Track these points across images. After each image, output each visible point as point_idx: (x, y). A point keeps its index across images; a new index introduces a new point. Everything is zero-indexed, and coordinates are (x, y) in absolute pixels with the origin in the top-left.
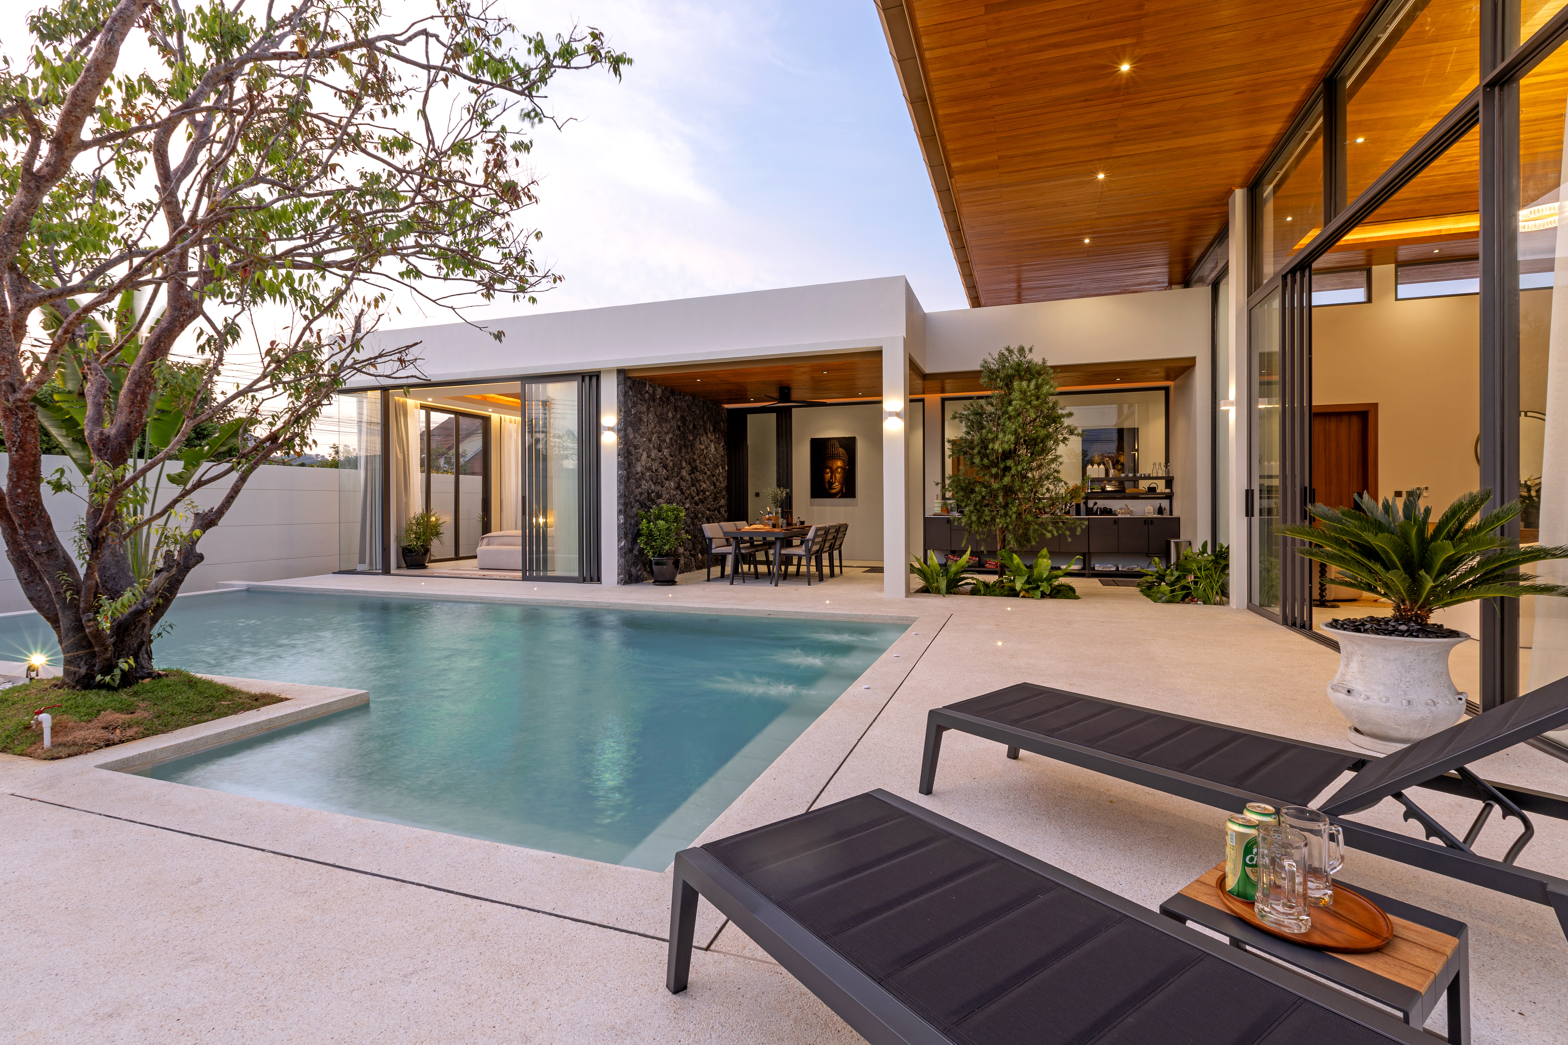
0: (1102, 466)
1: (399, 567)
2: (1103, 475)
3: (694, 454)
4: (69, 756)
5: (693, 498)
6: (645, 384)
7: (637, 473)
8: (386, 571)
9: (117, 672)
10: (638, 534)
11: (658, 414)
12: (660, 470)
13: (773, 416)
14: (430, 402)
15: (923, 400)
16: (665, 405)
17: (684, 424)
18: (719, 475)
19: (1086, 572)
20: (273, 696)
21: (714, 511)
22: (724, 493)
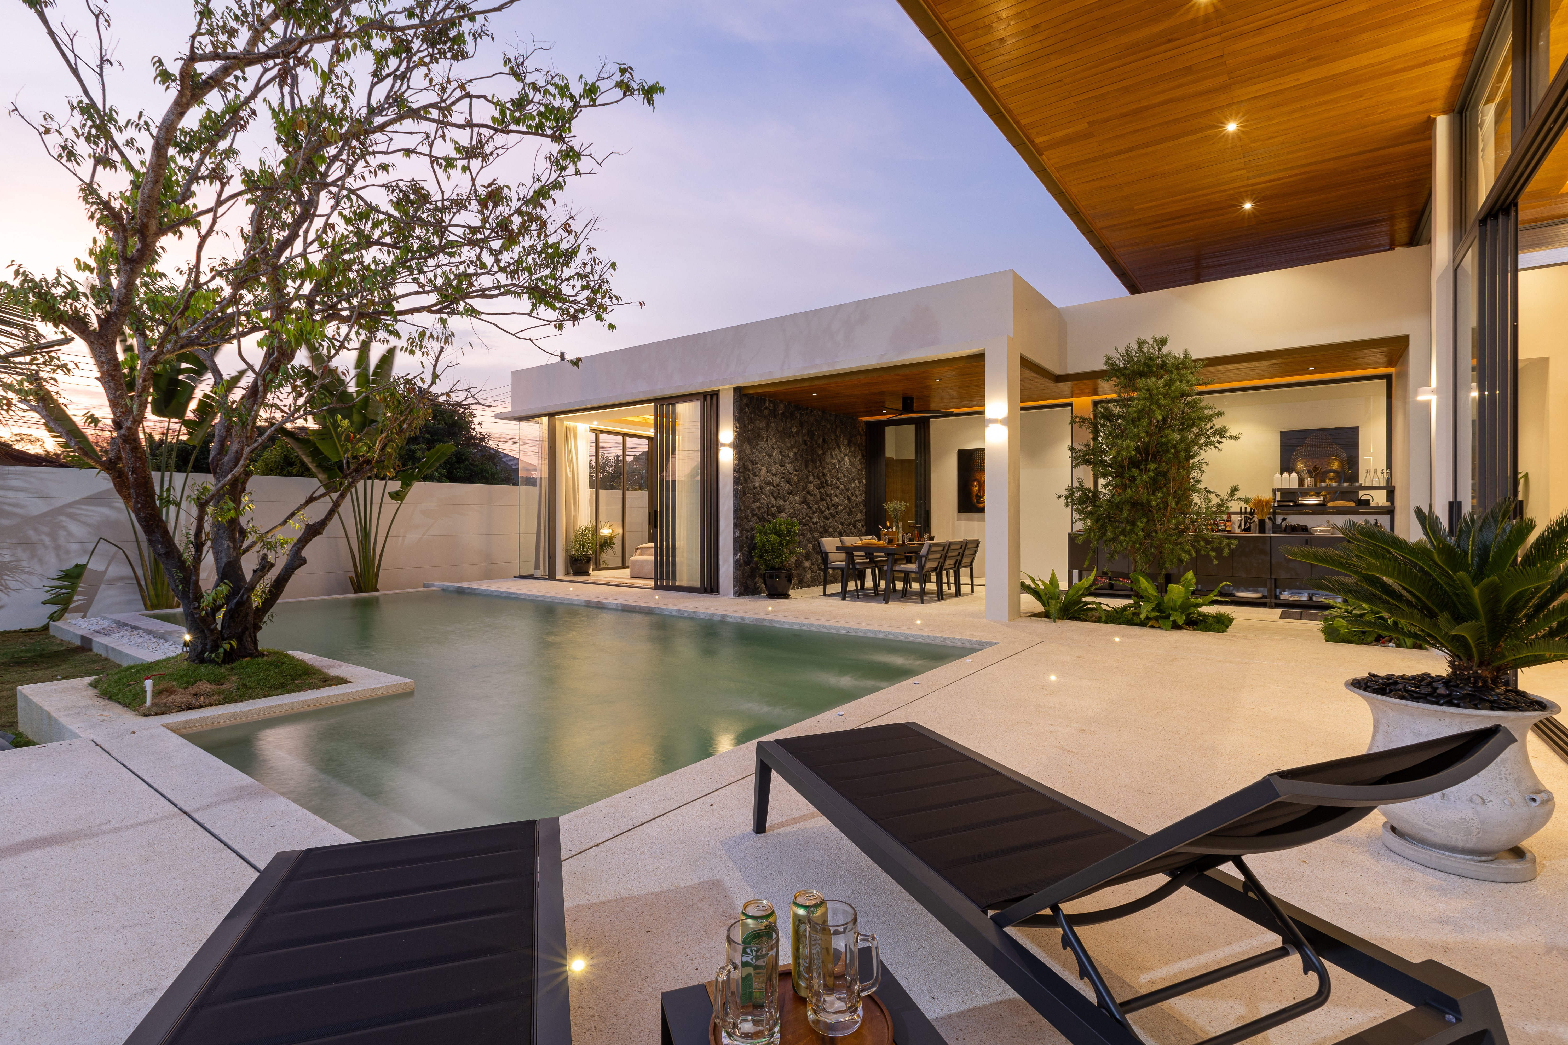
0: (1294, 475)
1: (567, 573)
2: (1295, 485)
3: (824, 468)
4: (157, 714)
5: (822, 512)
6: (765, 400)
7: (755, 488)
8: (552, 576)
9: (221, 650)
10: (753, 547)
11: (780, 429)
12: (783, 484)
13: (912, 428)
14: (596, 425)
15: (1071, 405)
16: (789, 420)
17: (812, 438)
18: (854, 489)
19: (1268, 601)
20: (342, 679)
21: (849, 524)
22: (862, 507)
